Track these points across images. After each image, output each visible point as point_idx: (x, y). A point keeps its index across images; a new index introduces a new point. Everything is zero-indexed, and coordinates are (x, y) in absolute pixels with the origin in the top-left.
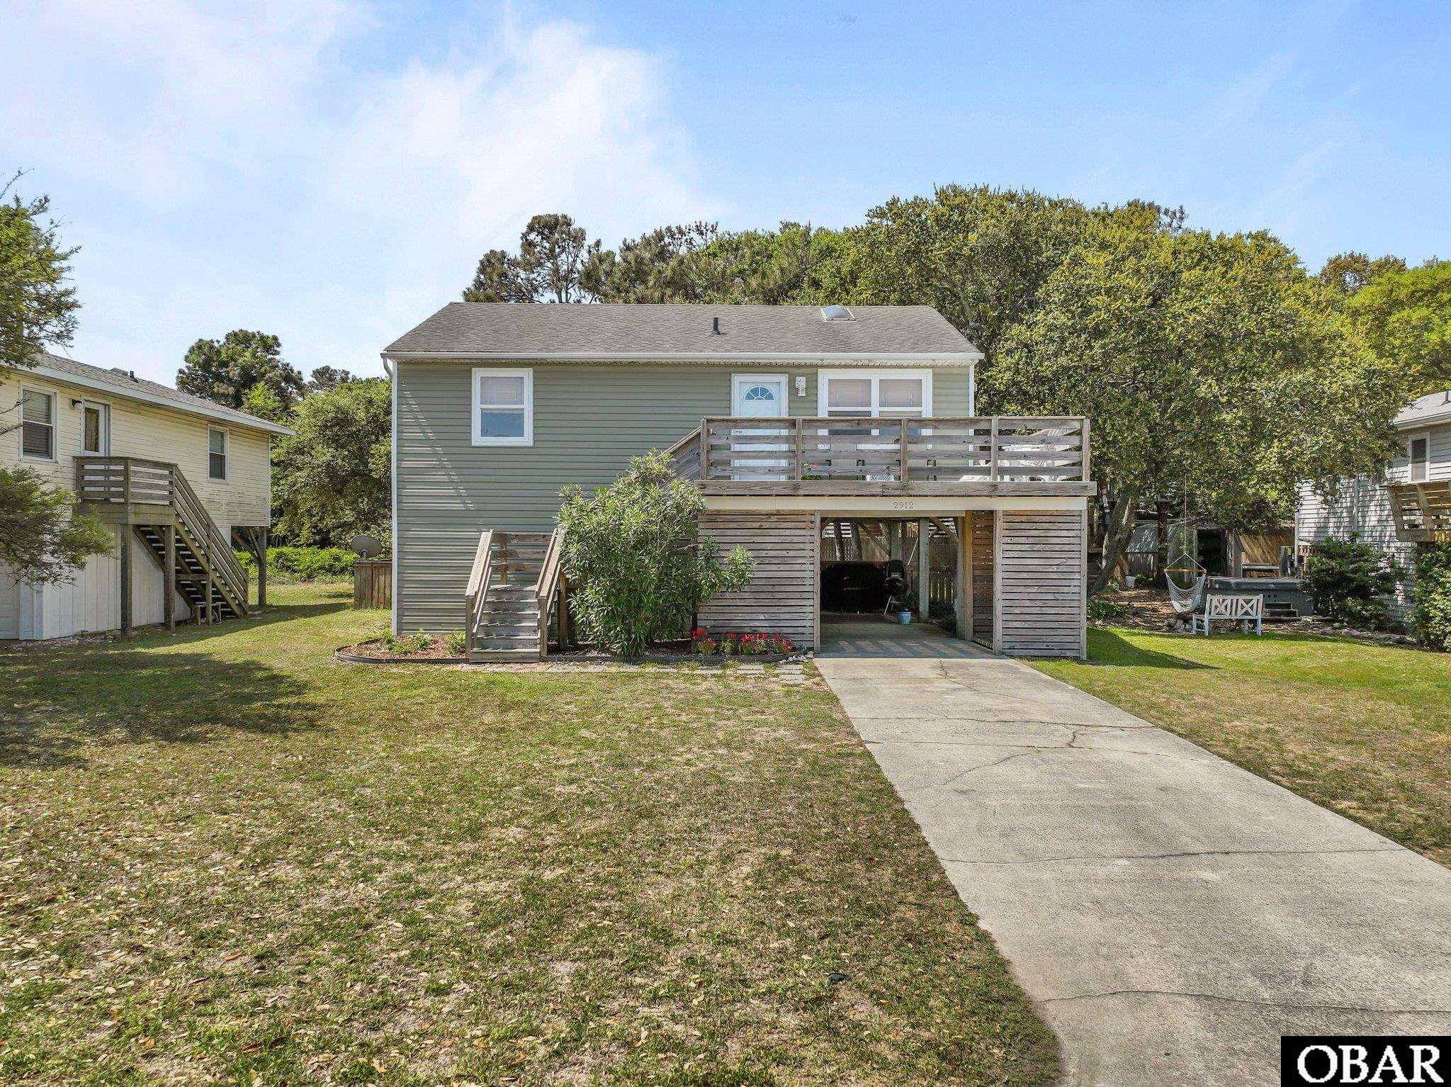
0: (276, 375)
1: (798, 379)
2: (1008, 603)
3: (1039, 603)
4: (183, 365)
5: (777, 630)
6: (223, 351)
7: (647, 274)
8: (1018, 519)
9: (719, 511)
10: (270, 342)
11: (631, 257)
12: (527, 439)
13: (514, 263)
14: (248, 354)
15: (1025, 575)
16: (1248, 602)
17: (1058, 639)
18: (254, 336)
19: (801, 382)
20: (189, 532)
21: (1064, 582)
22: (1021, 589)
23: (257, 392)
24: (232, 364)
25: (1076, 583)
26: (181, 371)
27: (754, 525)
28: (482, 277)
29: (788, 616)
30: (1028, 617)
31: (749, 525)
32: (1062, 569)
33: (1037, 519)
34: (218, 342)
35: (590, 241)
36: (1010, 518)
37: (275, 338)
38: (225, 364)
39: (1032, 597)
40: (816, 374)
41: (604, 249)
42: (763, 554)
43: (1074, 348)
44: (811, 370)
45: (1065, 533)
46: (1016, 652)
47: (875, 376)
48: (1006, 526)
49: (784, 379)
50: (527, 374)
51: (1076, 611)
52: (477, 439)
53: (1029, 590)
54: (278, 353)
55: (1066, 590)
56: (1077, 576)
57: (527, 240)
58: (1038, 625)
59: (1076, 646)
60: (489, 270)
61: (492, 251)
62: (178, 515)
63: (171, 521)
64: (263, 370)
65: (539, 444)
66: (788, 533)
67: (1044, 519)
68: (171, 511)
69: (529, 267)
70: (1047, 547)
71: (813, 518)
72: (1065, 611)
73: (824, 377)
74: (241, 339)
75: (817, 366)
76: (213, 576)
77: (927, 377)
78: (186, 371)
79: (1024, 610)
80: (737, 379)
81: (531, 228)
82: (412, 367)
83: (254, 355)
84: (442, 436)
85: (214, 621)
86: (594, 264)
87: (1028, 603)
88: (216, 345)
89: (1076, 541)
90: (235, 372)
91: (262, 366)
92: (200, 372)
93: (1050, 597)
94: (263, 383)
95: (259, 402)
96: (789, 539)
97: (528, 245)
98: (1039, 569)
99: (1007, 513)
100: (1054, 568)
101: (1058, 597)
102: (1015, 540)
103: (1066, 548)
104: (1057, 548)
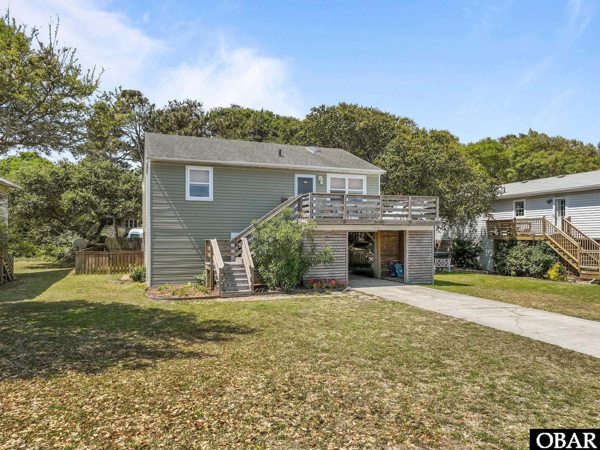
2: (410, 265)
3: (420, 264)
5: (333, 278)
12: (210, 198)
15: (415, 254)
16: (446, 261)
17: (425, 277)
19: (321, 178)
22: (414, 259)
25: (431, 256)
27: (324, 236)
29: (337, 272)
30: (416, 270)
32: (426, 252)
33: (419, 233)
35: (149, 104)
36: (411, 233)
39: (417, 262)
40: (327, 175)
45: (427, 239)
46: (412, 282)
47: (347, 177)
48: (409, 236)
49: (314, 177)
50: (211, 170)
51: (431, 267)
52: (188, 197)
53: (416, 260)
55: (427, 259)
56: (431, 254)
58: (419, 272)
59: (431, 280)
65: (216, 200)
66: (337, 239)
70: (422, 244)
73: (329, 176)
75: (326, 172)
77: (364, 178)
79: (415, 267)
81: (122, 95)
82: (157, 164)
84: (172, 196)
89: (431, 241)
93: (423, 262)
96: (337, 242)
98: (420, 252)
99: (410, 232)
100: (424, 252)
101: (425, 262)
102: (412, 241)
103: (428, 244)
104: (425, 244)
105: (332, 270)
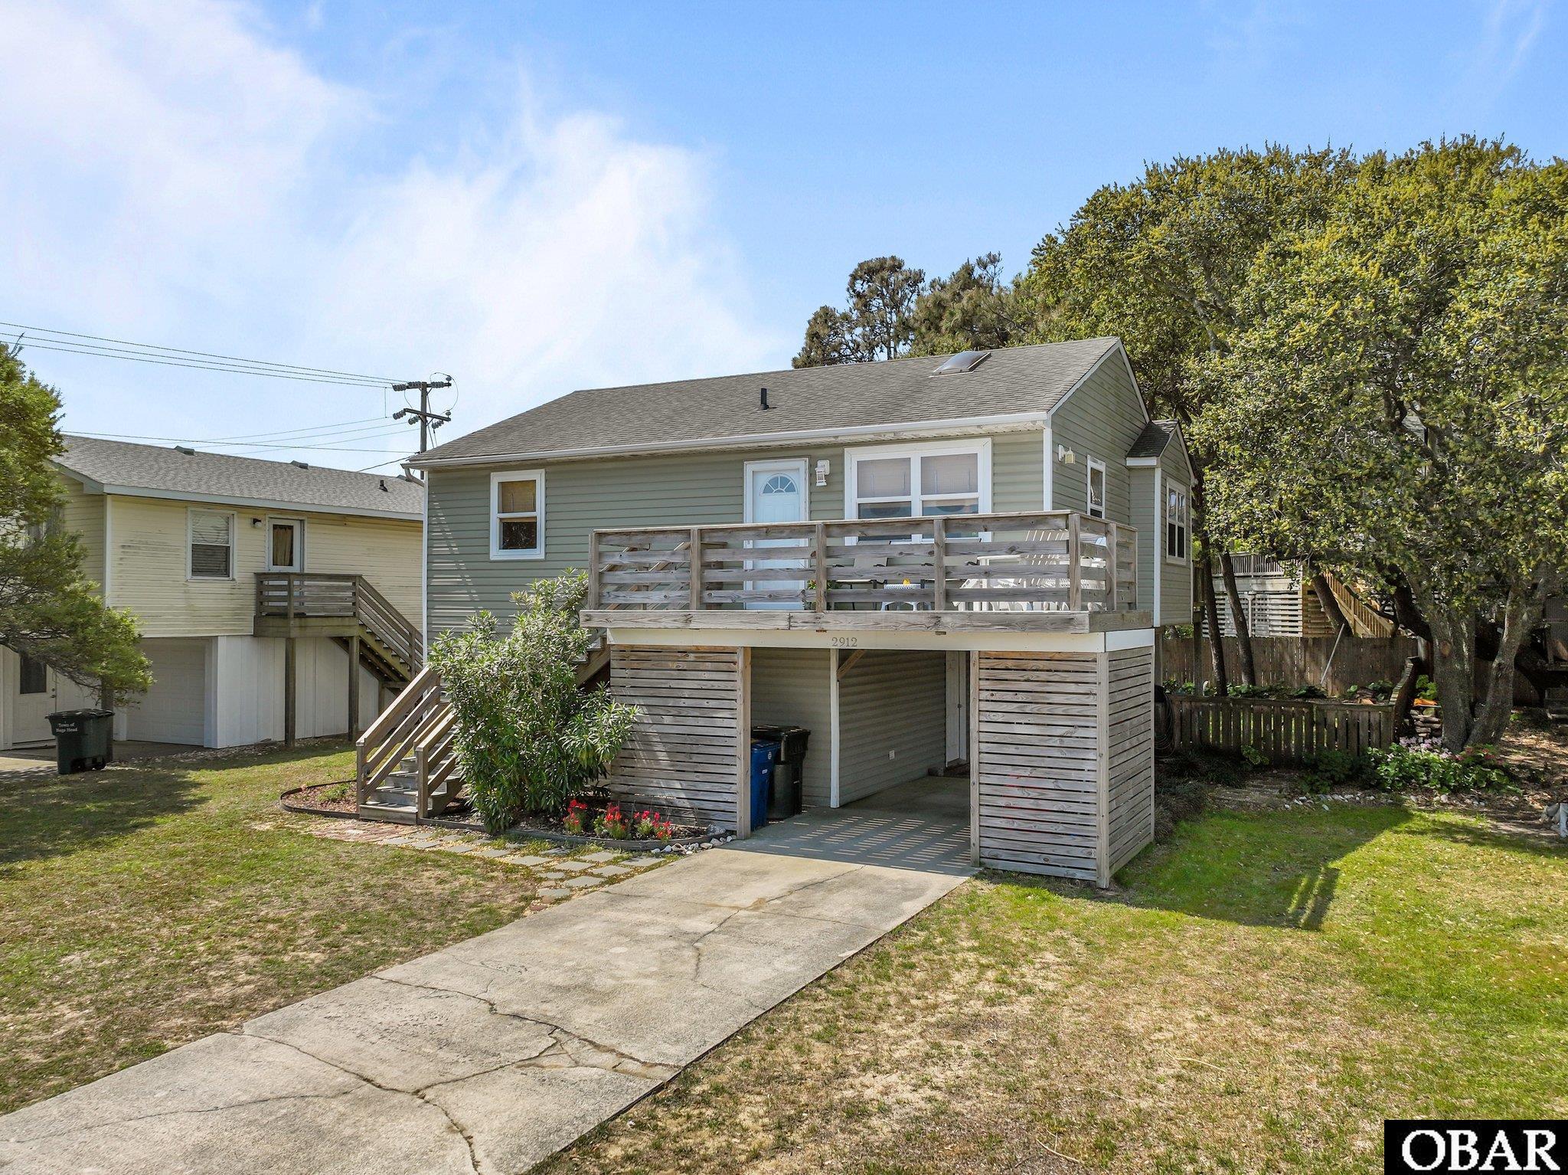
1: (820, 463)
2: (983, 790)
3: (1034, 794)
8: (1003, 664)
12: (539, 552)
13: (846, 318)
15: (1012, 750)
20: (380, 641)
22: (1007, 770)
25: (1090, 765)
27: (671, 665)
31: (664, 665)
32: (1067, 742)
33: (1032, 664)
36: (992, 663)
40: (842, 455)
42: (681, 703)
44: (835, 451)
45: (1072, 688)
47: (915, 454)
48: (987, 674)
49: (802, 464)
50: (538, 476)
51: (1090, 810)
52: (495, 552)
53: (1019, 772)
55: (1074, 775)
56: (1092, 755)
57: (853, 290)
58: (1035, 826)
59: (1090, 865)
61: (821, 309)
62: (363, 626)
63: (354, 632)
65: (550, 557)
66: (708, 676)
67: (1041, 665)
68: (355, 622)
70: (1046, 709)
71: (735, 658)
72: (1074, 808)
73: (853, 458)
77: (983, 450)
79: (1012, 802)
80: (750, 468)
81: (857, 276)
82: (441, 475)
84: (465, 550)
87: (1017, 792)
89: (1090, 700)
93: (1050, 784)
96: (709, 685)
99: (984, 656)
101: (1062, 785)
102: (998, 696)
103: (1075, 710)
104: (1060, 710)
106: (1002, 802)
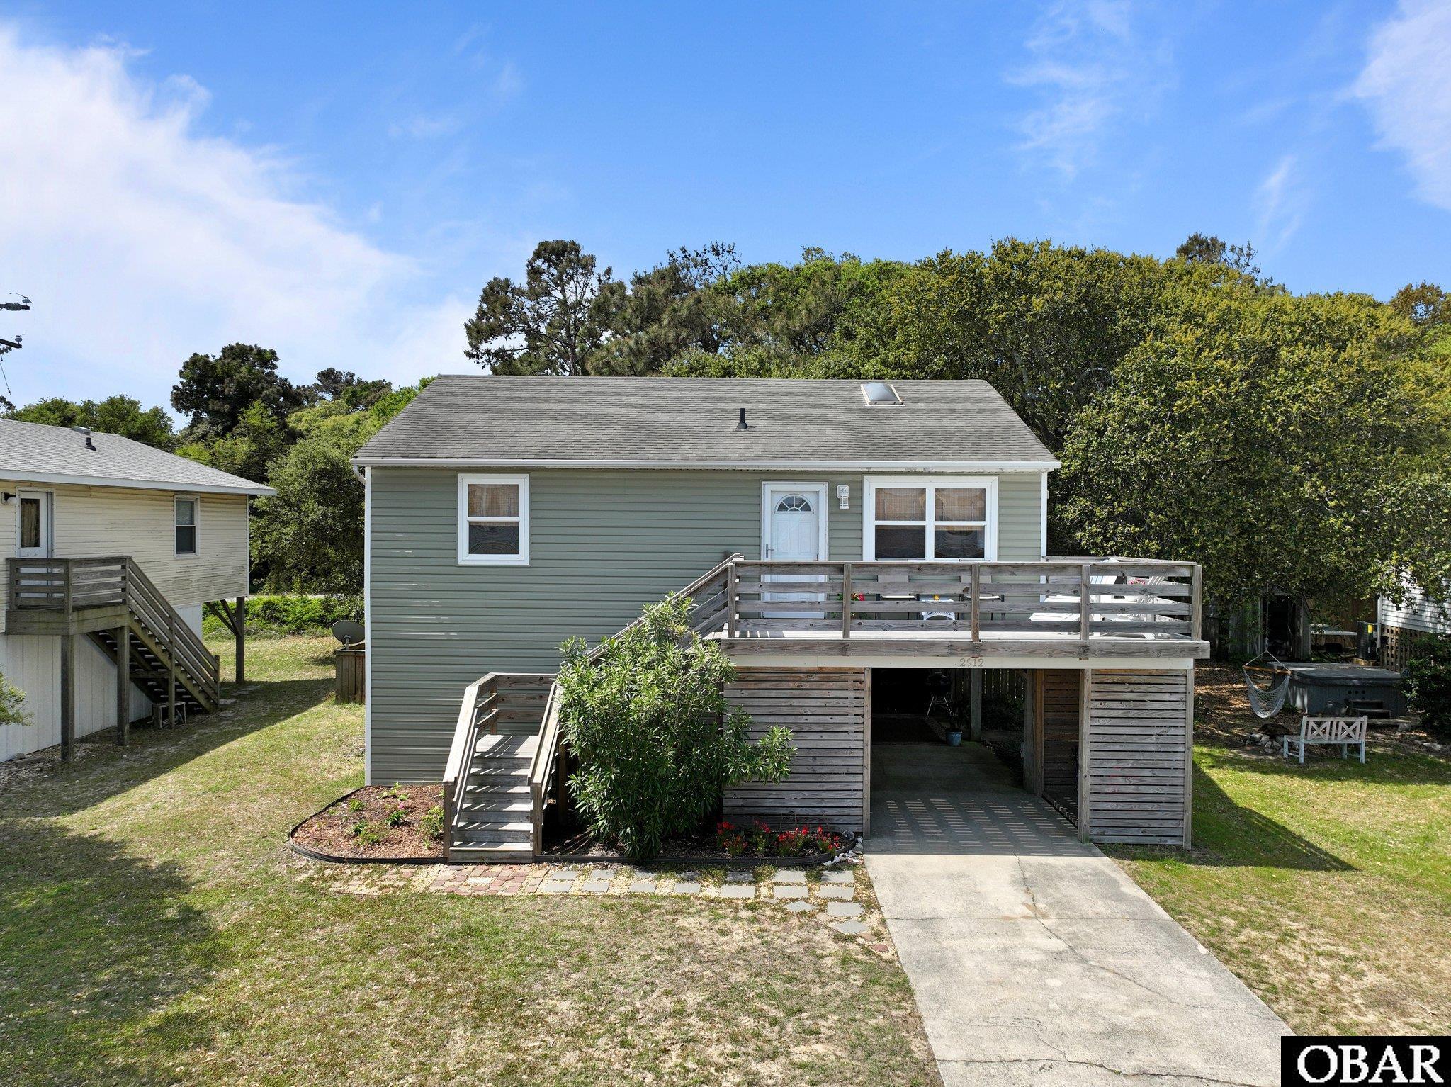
0: (272, 392)
1: (840, 488)
2: (1097, 781)
3: (1135, 781)
4: (178, 381)
5: (819, 811)
6: (218, 366)
7: (660, 311)
8: (1110, 679)
9: (749, 668)
10: (267, 355)
11: (643, 289)
12: (522, 558)
13: (519, 292)
14: (244, 369)
15: (1117, 747)
16: (1349, 724)
17: (1156, 824)
18: (251, 349)
19: (844, 492)
20: (146, 629)
21: (1165, 756)
22: (1114, 764)
23: (253, 411)
24: (227, 380)
25: (1179, 757)
26: (175, 388)
27: (792, 685)
28: (485, 306)
29: (831, 795)
30: (1120, 798)
31: (785, 685)
32: (1162, 739)
33: (1134, 679)
34: (213, 356)
35: (599, 269)
36: (1100, 678)
37: (273, 353)
38: (221, 381)
39: (1126, 773)
40: (862, 482)
41: (614, 279)
42: (802, 719)
43: (1156, 440)
44: (855, 480)
45: (1167, 697)
46: (1106, 839)
47: (930, 485)
48: (1096, 687)
49: (823, 488)
50: (523, 483)
51: (1180, 790)
52: (465, 557)
53: (1122, 765)
54: (275, 367)
55: (1166, 764)
56: (1181, 748)
57: (532, 267)
58: (1133, 807)
59: (1177, 833)
60: (492, 299)
61: (496, 279)
62: (132, 612)
63: (125, 622)
64: (259, 386)
65: (536, 563)
66: (833, 694)
67: (1142, 679)
68: (125, 610)
69: (534, 295)
70: (1145, 714)
71: (862, 677)
72: (1167, 790)
73: (871, 486)
74: (237, 353)
75: (863, 473)
76: (176, 672)
77: (991, 488)
78: (181, 387)
79: (1117, 789)
80: (768, 488)
81: (537, 255)
83: (250, 371)
84: (420, 553)
85: (179, 722)
86: (605, 297)
87: (1121, 781)
88: (211, 359)
89: (1181, 706)
90: (230, 389)
91: (259, 382)
92: (194, 388)
93: (1148, 773)
94: (259, 401)
95: (255, 421)
96: (833, 702)
97: (534, 273)
98: (1136, 739)
99: (1097, 673)
100: (1154, 739)
101: (1158, 773)
102: (1107, 704)
103: (1168, 714)
104: (1156, 714)
105: (816, 787)
106: (1109, 789)
